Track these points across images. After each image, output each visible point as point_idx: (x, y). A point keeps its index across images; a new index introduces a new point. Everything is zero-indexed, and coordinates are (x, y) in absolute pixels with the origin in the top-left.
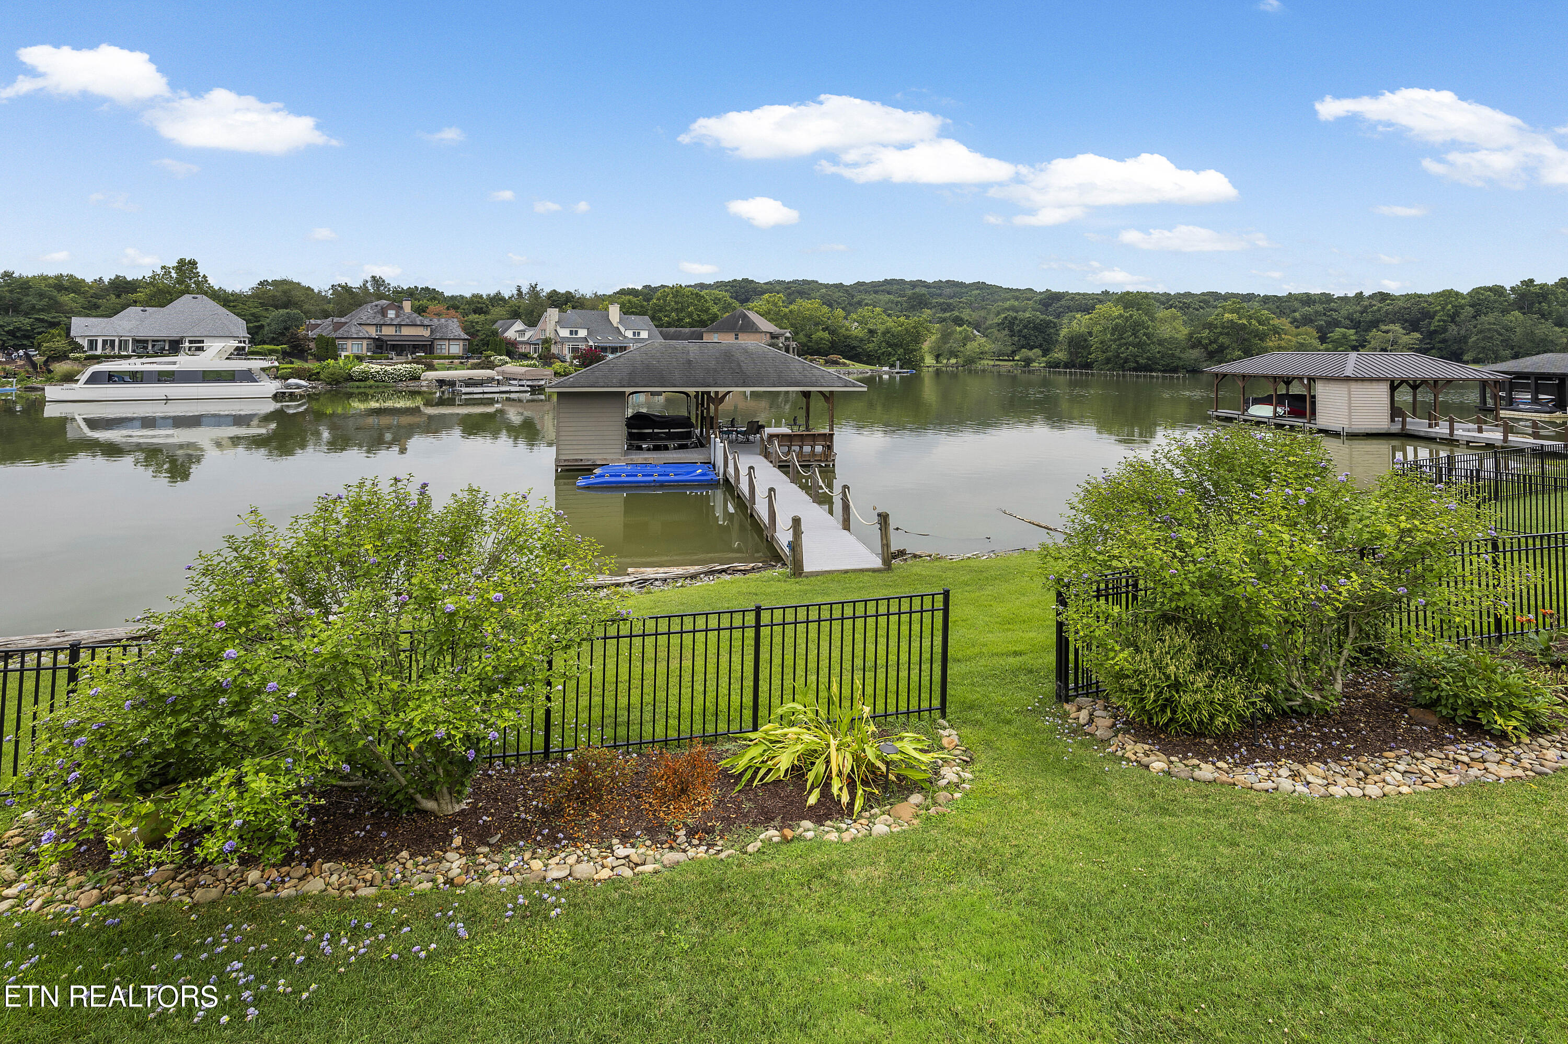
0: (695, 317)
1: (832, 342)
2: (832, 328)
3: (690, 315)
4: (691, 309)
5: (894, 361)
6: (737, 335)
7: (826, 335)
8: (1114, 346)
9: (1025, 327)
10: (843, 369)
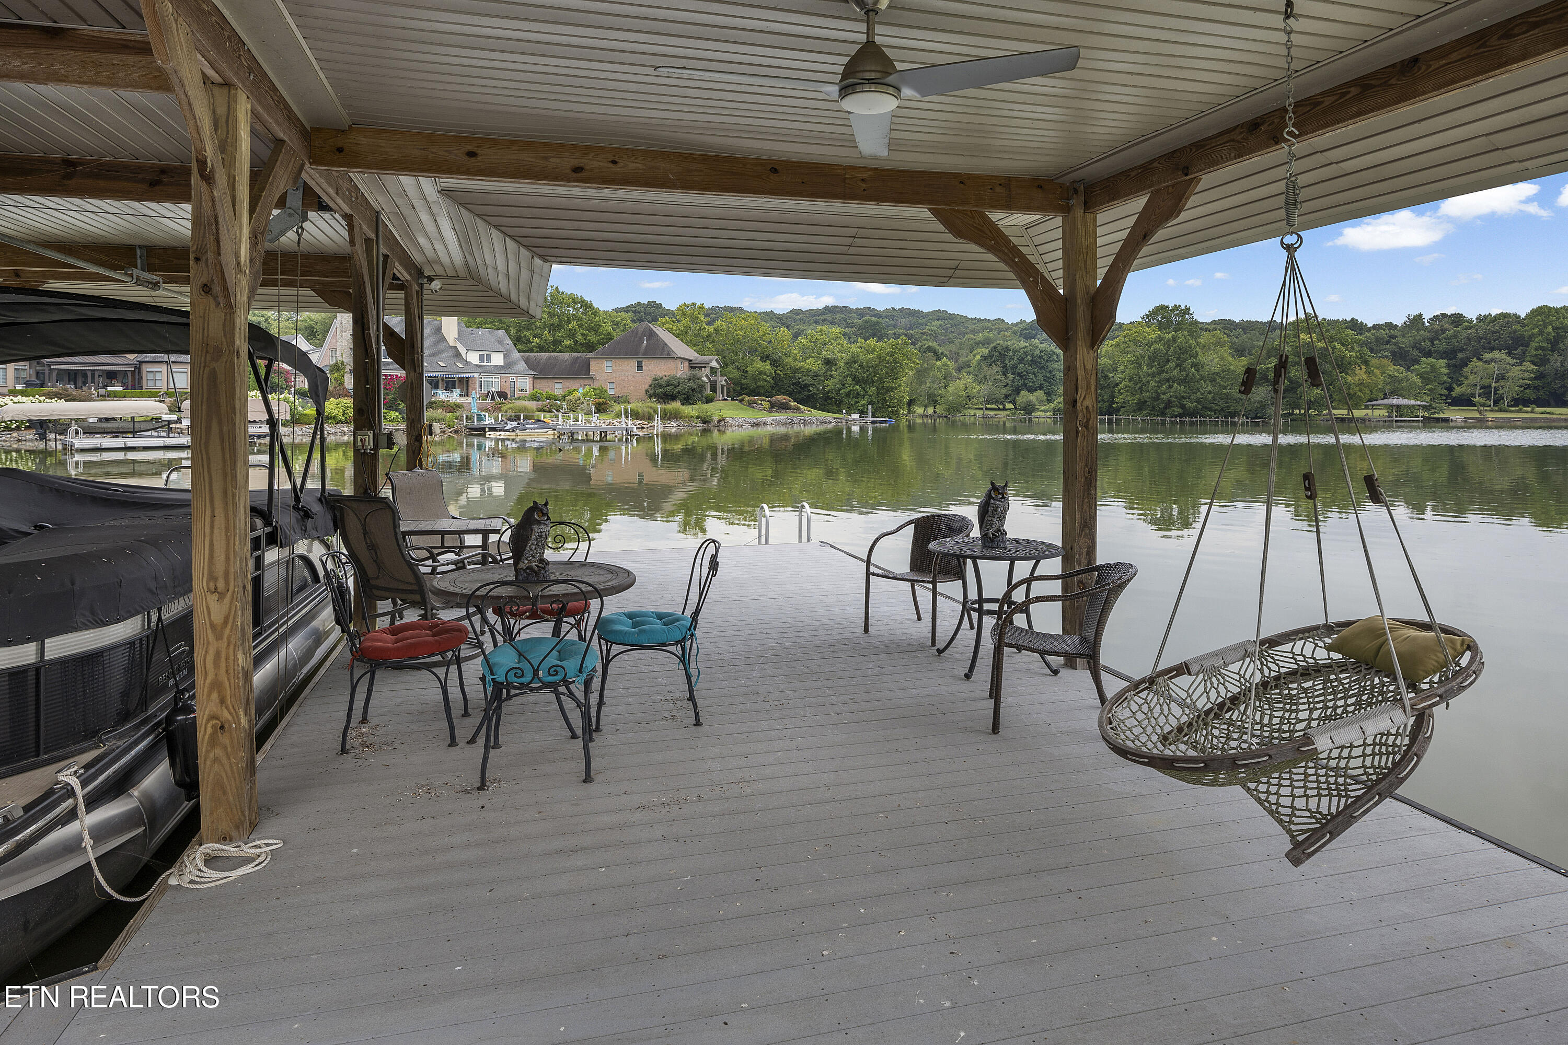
0: (579, 337)
1: (776, 378)
2: (775, 357)
3: (572, 335)
4: (573, 325)
5: (863, 405)
6: (640, 363)
7: (767, 367)
8: (1152, 383)
9: (1021, 360)
10: (796, 417)
